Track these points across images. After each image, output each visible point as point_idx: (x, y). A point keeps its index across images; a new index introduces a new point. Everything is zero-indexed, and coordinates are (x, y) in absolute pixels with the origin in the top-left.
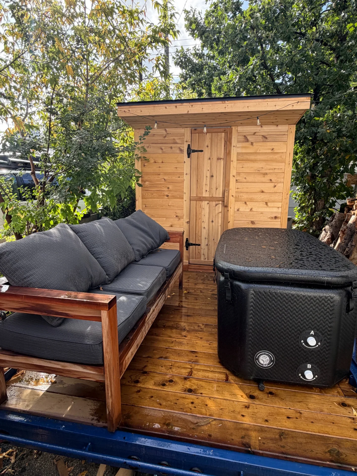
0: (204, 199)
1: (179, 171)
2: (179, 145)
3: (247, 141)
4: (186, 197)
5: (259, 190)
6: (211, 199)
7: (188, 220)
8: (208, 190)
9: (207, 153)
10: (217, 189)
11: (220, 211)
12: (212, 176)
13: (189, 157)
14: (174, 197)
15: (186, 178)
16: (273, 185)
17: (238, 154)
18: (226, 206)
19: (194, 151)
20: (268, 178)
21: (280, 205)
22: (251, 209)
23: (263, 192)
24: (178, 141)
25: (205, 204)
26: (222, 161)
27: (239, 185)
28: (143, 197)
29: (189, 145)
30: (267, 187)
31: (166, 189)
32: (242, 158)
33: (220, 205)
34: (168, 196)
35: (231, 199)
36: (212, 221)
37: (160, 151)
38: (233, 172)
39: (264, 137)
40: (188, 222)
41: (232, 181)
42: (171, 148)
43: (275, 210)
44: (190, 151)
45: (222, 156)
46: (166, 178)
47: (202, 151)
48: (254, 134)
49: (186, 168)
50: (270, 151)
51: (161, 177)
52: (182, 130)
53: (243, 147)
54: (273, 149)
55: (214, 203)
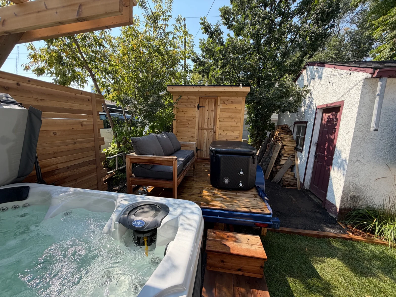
0: (205, 129)
1: (194, 115)
2: (194, 104)
3: (225, 103)
4: (197, 128)
5: (230, 125)
6: (208, 129)
8: (207, 125)
9: (207, 108)
10: (211, 124)
11: (212, 134)
12: (209, 118)
13: (198, 109)
14: (192, 128)
15: (197, 119)
16: (235, 123)
17: (221, 109)
18: (215, 132)
19: (201, 107)
20: (233, 120)
21: (239, 132)
22: (226, 134)
24: (193, 102)
25: (205, 131)
26: (213, 112)
27: (221, 123)
28: (176, 127)
29: (198, 104)
30: (234, 124)
31: (187, 124)
32: (222, 111)
33: (212, 132)
34: (188, 127)
35: (218, 129)
36: (209, 139)
37: (185, 106)
38: (218, 117)
39: (232, 102)
40: (197, 139)
41: (218, 121)
42: (190, 105)
43: (237, 134)
44: (199, 107)
45: (213, 110)
46: (188, 118)
47: (204, 107)
48: (228, 100)
49: (197, 115)
50: (235, 108)
51: (185, 118)
52: (195, 97)
53: (222, 106)
55: (209, 131)
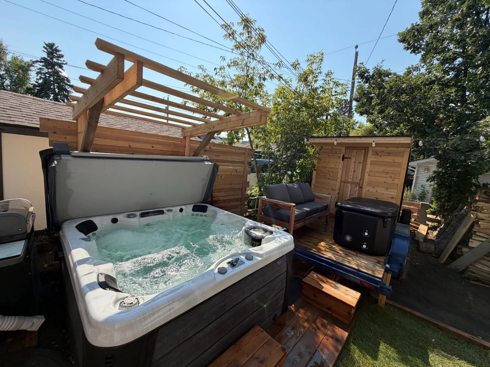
0: (349, 182)
1: (337, 167)
2: (338, 155)
3: (378, 155)
4: (339, 180)
5: (383, 181)
6: (352, 183)
7: (338, 192)
8: (352, 178)
9: (353, 159)
10: (356, 178)
11: (357, 189)
12: (355, 171)
13: (343, 160)
14: (333, 180)
15: (340, 171)
16: (392, 179)
17: (371, 161)
18: (361, 188)
19: (346, 158)
20: (389, 175)
21: (396, 191)
22: (377, 191)
23: (385, 182)
24: (338, 153)
25: (349, 185)
26: (361, 164)
27: (370, 177)
28: (316, 178)
29: (343, 155)
30: (389, 180)
31: (328, 175)
32: (373, 163)
33: (358, 187)
34: (329, 179)
35: (365, 185)
36: (352, 195)
37: (328, 157)
38: (367, 170)
39: (388, 153)
40: (338, 193)
41: (366, 175)
42: (334, 155)
43: (393, 193)
44: (343, 158)
45: (362, 162)
46: (329, 170)
47: (350, 158)
48: (383, 151)
49: (341, 166)
50: (392, 161)
51: (327, 169)
52: (340, 148)
53: (374, 158)
54: (393, 160)
55: (354, 185)
